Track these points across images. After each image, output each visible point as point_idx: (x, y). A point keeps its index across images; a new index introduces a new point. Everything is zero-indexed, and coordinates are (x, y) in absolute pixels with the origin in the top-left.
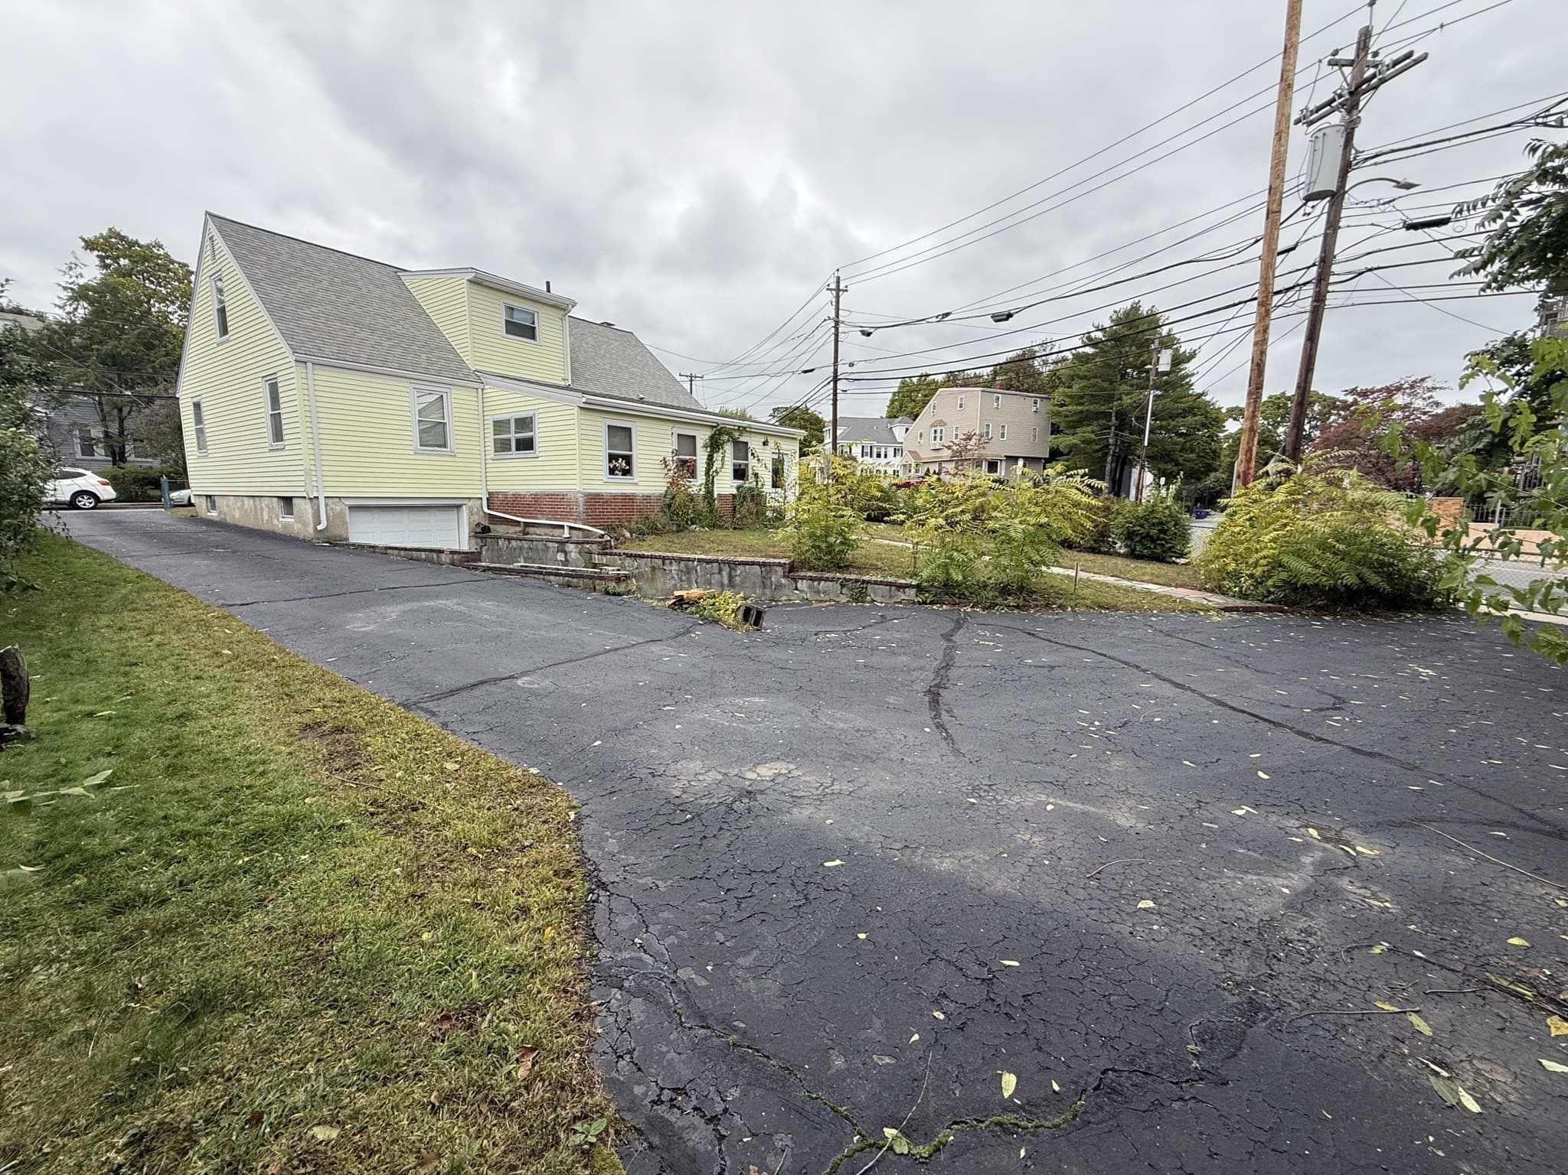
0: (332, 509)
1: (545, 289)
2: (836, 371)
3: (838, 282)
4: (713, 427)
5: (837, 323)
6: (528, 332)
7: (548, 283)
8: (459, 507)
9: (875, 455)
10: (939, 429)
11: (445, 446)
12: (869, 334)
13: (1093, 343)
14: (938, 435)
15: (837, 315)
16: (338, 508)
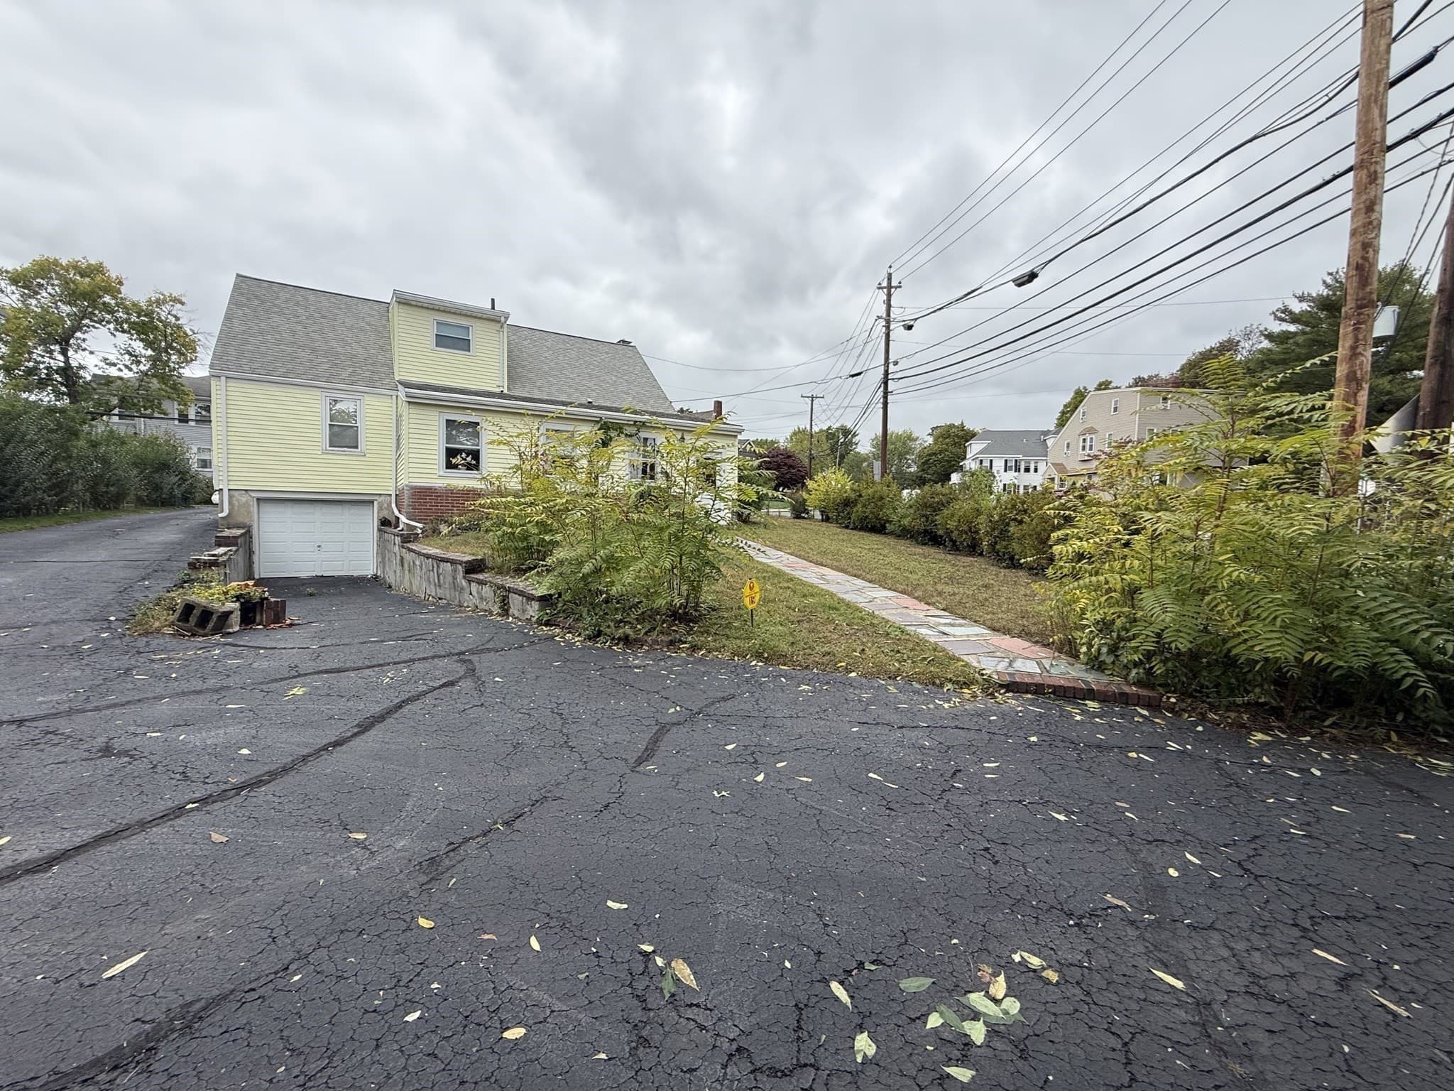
0: (238, 500)
1: (489, 307)
2: (886, 373)
3: (890, 279)
4: (598, 422)
5: (888, 322)
6: (463, 344)
7: (493, 300)
8: (372, 502)
9: (1022, 470)
10: (1088, 437)
11: (357, 447)
12: (910, 328)
13: (1295, 319)
14: (1088, 443)
15: (888, 315)
16: (244, 500)
